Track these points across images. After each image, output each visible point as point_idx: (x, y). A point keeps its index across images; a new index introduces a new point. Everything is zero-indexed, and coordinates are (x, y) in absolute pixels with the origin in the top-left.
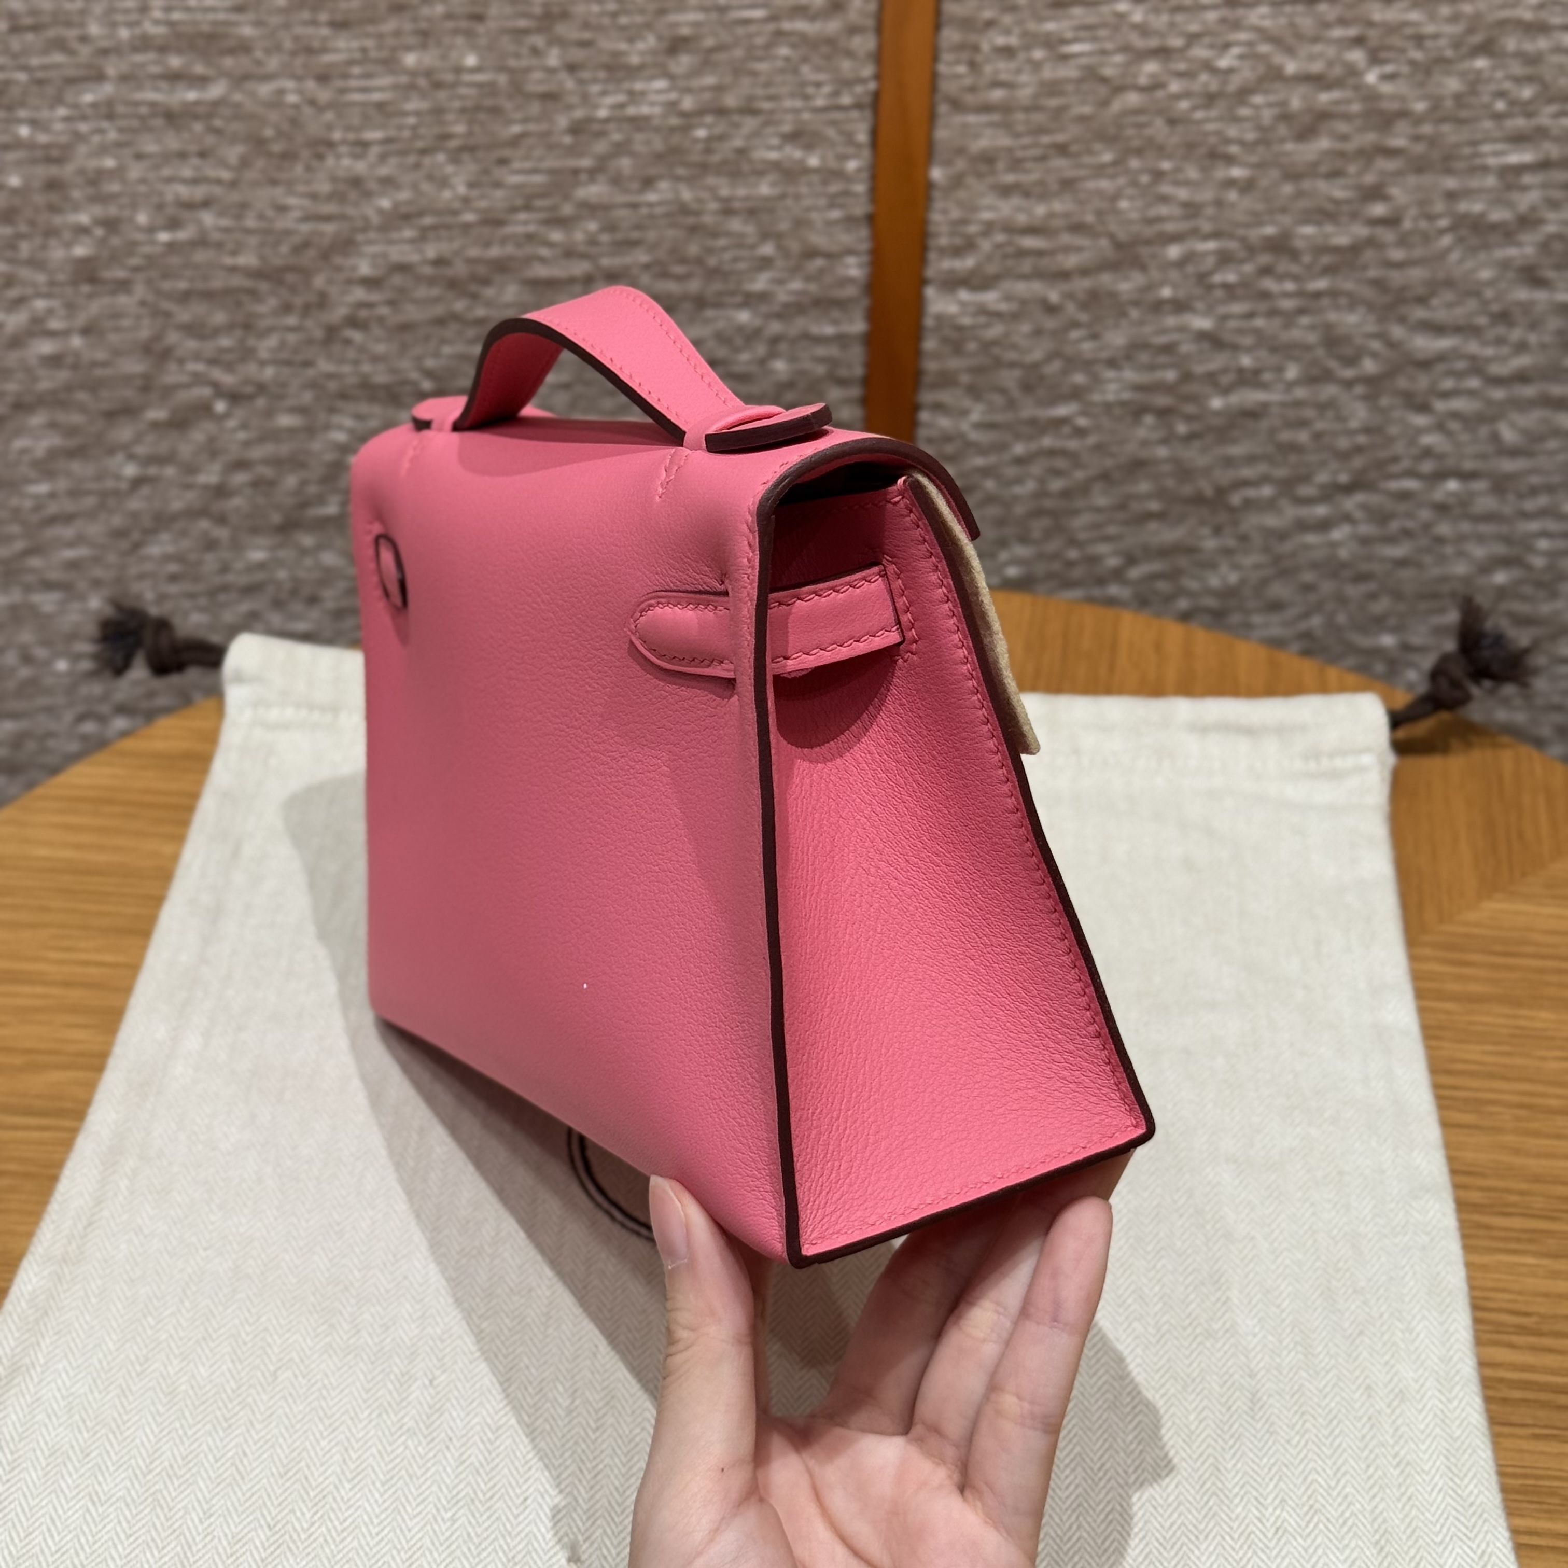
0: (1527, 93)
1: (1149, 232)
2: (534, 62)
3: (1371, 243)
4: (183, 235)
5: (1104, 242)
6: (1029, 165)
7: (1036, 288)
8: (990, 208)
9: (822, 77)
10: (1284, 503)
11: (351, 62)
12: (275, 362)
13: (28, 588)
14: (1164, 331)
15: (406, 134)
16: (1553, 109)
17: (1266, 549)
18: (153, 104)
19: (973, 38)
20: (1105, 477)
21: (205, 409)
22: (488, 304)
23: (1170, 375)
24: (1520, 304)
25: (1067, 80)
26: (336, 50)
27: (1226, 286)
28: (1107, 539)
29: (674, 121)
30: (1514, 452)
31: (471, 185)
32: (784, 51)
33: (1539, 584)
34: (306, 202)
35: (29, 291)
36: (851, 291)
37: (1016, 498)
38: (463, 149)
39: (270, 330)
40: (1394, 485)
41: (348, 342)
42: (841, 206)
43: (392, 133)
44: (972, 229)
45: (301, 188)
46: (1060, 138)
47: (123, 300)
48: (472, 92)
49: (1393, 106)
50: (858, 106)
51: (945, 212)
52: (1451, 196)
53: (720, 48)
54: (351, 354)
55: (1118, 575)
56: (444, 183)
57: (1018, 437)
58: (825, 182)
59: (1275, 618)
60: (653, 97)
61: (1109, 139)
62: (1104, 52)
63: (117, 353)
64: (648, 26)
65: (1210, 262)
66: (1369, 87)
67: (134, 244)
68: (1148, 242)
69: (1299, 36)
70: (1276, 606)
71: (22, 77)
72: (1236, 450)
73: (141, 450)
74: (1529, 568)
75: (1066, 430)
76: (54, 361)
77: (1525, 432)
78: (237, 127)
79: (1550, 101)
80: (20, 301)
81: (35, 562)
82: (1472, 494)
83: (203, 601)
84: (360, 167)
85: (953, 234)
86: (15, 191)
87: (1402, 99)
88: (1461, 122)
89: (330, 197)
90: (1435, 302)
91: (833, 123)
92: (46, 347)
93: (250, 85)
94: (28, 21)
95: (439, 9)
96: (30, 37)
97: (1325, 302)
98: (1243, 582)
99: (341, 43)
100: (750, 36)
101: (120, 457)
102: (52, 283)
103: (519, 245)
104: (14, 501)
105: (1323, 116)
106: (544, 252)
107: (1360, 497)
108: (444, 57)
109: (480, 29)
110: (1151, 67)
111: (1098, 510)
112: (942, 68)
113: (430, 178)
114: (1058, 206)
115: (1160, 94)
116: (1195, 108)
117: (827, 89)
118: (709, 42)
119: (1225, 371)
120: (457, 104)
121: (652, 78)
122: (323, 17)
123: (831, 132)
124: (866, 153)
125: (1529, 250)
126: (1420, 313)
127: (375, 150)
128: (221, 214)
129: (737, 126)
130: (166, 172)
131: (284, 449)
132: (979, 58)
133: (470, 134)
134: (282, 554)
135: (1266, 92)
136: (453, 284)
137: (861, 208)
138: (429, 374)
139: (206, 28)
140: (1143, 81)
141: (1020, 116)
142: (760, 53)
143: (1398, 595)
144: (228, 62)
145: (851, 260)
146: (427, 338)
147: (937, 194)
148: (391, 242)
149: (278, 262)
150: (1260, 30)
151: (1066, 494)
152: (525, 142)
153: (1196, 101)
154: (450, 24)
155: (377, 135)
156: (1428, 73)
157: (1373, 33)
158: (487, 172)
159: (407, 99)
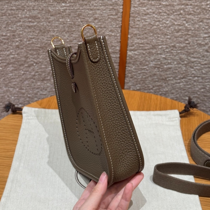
0: (207, 27)
1: (157, 44)
2: (77, 21)
3: (186, 46)
4: (30, 42)
5: (151, 45)
6: (141, 35)
7: (142, 51)
8: (136, 41)
9: (114, 23)
10: (174, 80)
11: (53, 20)
12: (42, 59)
13: (9, 88)
14: (159, 57)
15: (60, 30)
17: (172, 86)
18: (27, 25)
19: (134, 19)
20: (150, 76)
21: (32, 65)
23: (159, 63)
24: (205, 55)
25: (147, 24)
26: (51, 19)
27: (167, 51)
28: (150, 84)
30: (204, 74)
31: (68, 36)
32: (110, 20)
33: (207, 91)
34: (46, 38)
35: (10, 49)
36: (118, 51)
37: (139, 78)
38: (67, 32)
39: (41, 55)
40: (188, 78)
42: (117, 40)
43: (58, 29)
44: (134, 43)
45: (46, 36)
46: (145, 32)
47: (22, 50)
48: (69, 24)
49: (190, 29)
50: (119, 27)
51: (130, 41)
52: (197, 40)
53: (101, 19)
55: (152, 89)
56: (65, 36)
57: (139, 70)
58: (114, 37)
59: (172, 95)
61: (152, 32)
62: (151, 21)
63: (21, 57)
64: (92, 16)
65: (165, 48)
66: (186, 26)
67: (24, 43)
68: (157, 46)
69: (177, 19)
70: (173, 93)
71: (10, 21)
72: (168, 73)
73: (24, 70)
74: (206, 89)
75: (145, 70)
76: (13, 58)
77: (206, 71)
78: (38, 28)
80: (9, 50)
81: (10, 84)
82: (199, 79)
83: (31, 90)
84: (54, 34)
85: (131, 44)
86: (8, 36)
87: (191, 28)
88: (198, 31)
89: (50, 38)
90: (194, 54)
91: (116, 29)
92: (12, 56)
93: (40, 23)
94: (11, 14)
95: (65, 14)
96: (11, 16)
97: (180, 54)
98: (168, 90)
99: (52, 18)
100: (105, 18)
101: (21, 71)
102: (13, 48)
103: (74, 44)
104: (7, 76)
105: (180, 30)
107: (184, 79)
108: (65, 20)
109: (70, 16)
110: (158, 23)
111: (149, 80)
112: (130, 23)
113: (63, 35)
114: (145, 41)
115: (159, 26)
116: (163, 28)
117: (115, 25)
118: (100, 19)
119: (166, 62)
120: (67, 26)
121: (92, 23)
122: (49, 14)
123: (115, 30)
124: (120, 33)
125: (207, 48)
126: (192, 56)
127: (56, 32)
128: (35, 40)
129: (103, 29)
130: (28, 34)
131: (43, 70)
132: (135, 21)
133: (68, 30)
134: (42, 84)
135: (173, 27)
137: (119, 40)
139: (34, 15)
140: (156, 25)
141: (140, 29)
142: (106, 20)
143: (189, 92)
144: (37, 20)
145: (118, 47)
147: (129, 39)
149: (43, 46)
150: (172, 18)
151: (145, 78)
152: (75, 31)
153: (163, 27)
154: (66, 16)
155: (56, 30)
156: (194, 24)
157: (187, 19)
158: (70, 35)
159: (60, 25)
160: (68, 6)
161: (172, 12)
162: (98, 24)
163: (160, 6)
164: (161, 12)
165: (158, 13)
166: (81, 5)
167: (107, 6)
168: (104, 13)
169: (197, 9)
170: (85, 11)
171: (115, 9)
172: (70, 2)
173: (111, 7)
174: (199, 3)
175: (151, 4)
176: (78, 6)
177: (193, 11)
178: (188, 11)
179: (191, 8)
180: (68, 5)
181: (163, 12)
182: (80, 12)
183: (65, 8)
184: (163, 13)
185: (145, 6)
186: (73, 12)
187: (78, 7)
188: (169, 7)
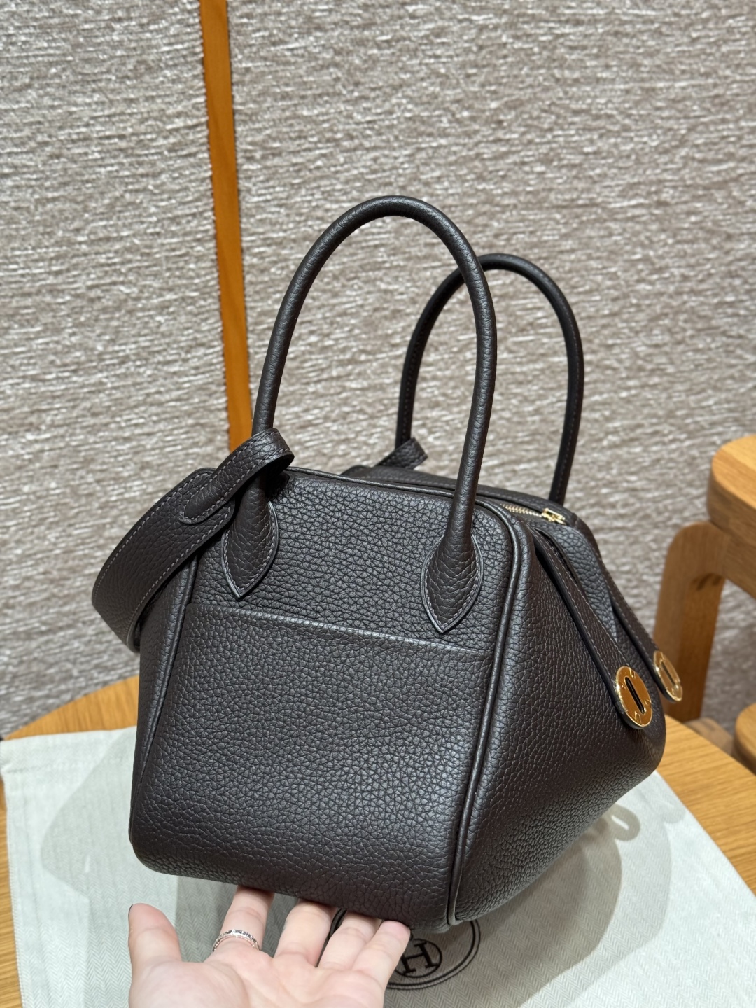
2: (82, 481)
15: (27, 520)
16: (502, 442)
22: (71, 588)
25: (310, 457)
29: (146, 497)
31: (57, 538)
32: (190, 462)
38: (52, 523)
41: (6, 615)
43: (21, 521)
48: (55, 497)
49: (441, 449)
54: (8, 620)
56: (44, 538)
60: (135, 489)
62: (323, 444)
64: (131, 460)
79: (501, 439)
84: (6, 537)
87: (444, 446)
95: (38, 465)
103: (81, 560)
106: (93, 561)
108: (41, 485)
109: (57, 471)
110: (343, 447)
113: (38, 538)
115: (348, 457)
120: (49, 504)
121: (134, 481)
127: (13, 529)
133: (55, 516)
136: (52, 581)
138: (44, 623)
140: (340, 453)
142: (180, 463)
146: (42, 607)
148: (22, 568)
152: (80, 515)
153: (363, 458)
154: (44, 471)
155: (13, 523)
156: (452, 434)
157: (428, 422)
158: (64, 531)
159: (25, 505)
160: (47, 440)
161: (382, 408)
162: (152, 480)
163: (344, 395)
164: (348, 413)
165: (338, 415)
166: (89, 429)
167: (176, 421)
168: (169, 442)
169: (455, 388)
170: (106, 447)
171: (203, 425)
172: (53, 425)
173: (191, 421)
174: (458, 368)
175: (313, 393)
176: (79, 435)
177: (444, 395)
178: (430, 395)
179: (435, 386)
180: (48, 435)
181: (354, 412)
182: (89, 453)
183: (37, 447)
184: (355, 415)
185: (298, 403)
186: (64, 456)
187: (82, 437)
188: (370, 395)
